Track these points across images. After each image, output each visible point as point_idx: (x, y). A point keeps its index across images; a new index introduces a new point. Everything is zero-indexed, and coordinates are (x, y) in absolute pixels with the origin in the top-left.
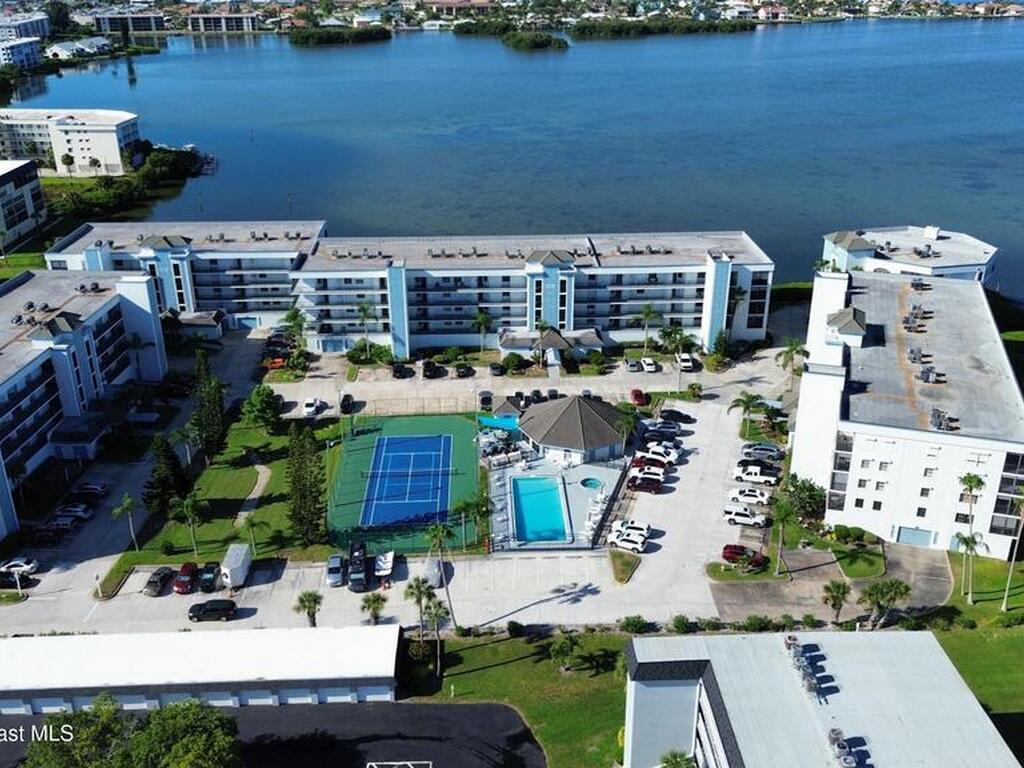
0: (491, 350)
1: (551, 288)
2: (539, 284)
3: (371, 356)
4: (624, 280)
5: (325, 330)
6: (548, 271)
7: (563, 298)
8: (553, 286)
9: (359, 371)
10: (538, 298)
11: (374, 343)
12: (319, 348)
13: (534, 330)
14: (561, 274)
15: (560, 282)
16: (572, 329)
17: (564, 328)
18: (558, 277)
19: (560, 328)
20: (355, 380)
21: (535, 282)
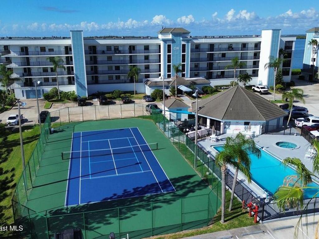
2: (169, 46)
3: (61, 98)
5: (29, 83)
6: (175, 39)
7: (184, 56)
8: (178, 48)
9: (53, 104)
10: (169, 56)
11: (62, 91)
12: (23, 96)
13: (167, 78)
14: (183, 40)
15: (182, 45)
16: (189, 77)
17: (185, 77)
18: (181, 42)
19: (182, 77)
20: (51, 108)
21: (167, 45)
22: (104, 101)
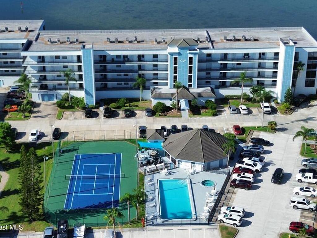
0: (146, 100)
1: (183, 62)
2: (176, 59)
3: (71, 104)
4: (229, 57)
5: (43, 87)
6: (182, 51)
7: (191, 68)
8: (184, 61)
9: (64, 113)
10: (175, 68)
11: (73, 96)
12: (39, 99)
13: (173, 88)
14: (190, 53)
15: (188, 58)
16: (196, 87)
17: (192, 87)
18: (188, 55)
19: (189, 87)
20: (62, 118)
21: (173, 58)
22: (107, 115)
